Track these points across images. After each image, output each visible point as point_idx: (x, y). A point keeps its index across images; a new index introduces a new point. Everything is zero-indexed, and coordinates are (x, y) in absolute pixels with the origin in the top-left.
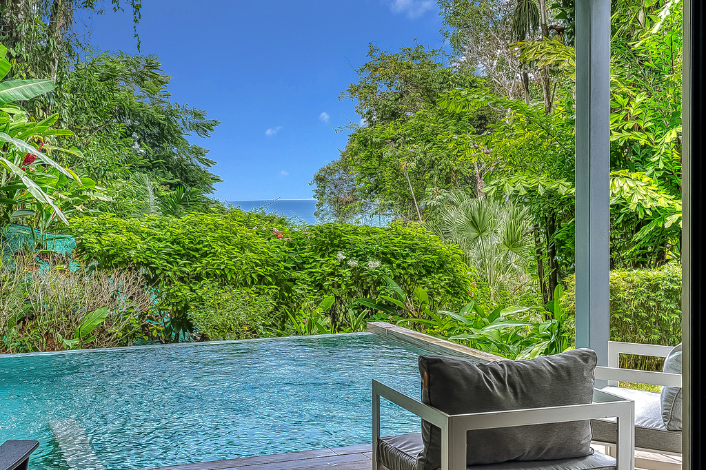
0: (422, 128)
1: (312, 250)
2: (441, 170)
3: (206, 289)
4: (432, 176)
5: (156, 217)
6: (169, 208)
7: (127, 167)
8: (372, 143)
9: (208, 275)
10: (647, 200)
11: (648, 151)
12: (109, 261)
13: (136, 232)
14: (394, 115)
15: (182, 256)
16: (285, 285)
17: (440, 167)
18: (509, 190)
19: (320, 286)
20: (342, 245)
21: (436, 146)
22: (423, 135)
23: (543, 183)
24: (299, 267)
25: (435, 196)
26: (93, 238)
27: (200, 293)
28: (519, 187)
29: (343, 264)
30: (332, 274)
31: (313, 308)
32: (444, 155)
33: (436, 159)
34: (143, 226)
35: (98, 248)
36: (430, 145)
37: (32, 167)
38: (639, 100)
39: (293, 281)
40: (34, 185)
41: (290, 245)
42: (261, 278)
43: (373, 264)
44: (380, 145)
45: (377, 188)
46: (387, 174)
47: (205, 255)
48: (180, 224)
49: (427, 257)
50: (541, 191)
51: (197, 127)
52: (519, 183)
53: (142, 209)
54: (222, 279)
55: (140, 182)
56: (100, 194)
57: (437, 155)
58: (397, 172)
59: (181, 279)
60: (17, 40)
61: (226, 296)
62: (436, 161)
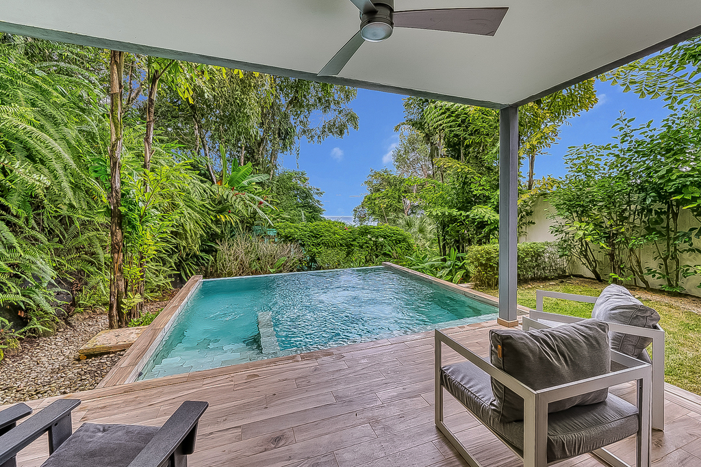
1: (359, 234)
3: (322, 249)
5: (305, 223)
6: (309, 220)
7: (295, 206)
8: (372, 199)
9: (322, 244)
10: (491, 216)
11: (489, 198)
12: (288, 239)
13: (297, 228)
14: (379, 190)
15: (313, 237)
16: (349, 246)
18: (434, 214)
19: (362, 248)
20: (369, 233)
23: (447, 211)
24: (354, 240)
25: (392, 215)
26: (282, 231)
27: (320, 250)
28: (438, 212)
29: (370, 239)
30: (366, 243)
31: (358, 255)
34: (300, 226)
35: (284, 234)
37: (262, 206)
38: (484, 179)
39: (352, 245)
40: (261, 212)
41: (350, 232)
42: (341, 245)
43: (381, 240)
44: (375, 199)
45: (373, 213)
46: (377, 209)
47: (321, 236)
48: (312, 225)
49: (400, 237)
50: (447, 214)
51: (317, 194)
52: (437, 211)
53: (301, 220)
54: (327, 245)
55: (300, 211)
56: (285, 215)
58: (380, 208)
59: (313, 245)
60: (259, 164)
61: (329, 252)
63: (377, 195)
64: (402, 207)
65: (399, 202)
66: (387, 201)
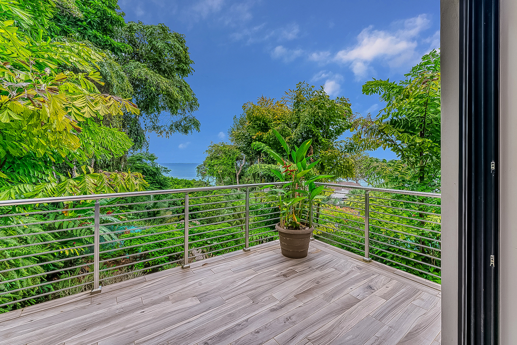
0: (223, 162)
2: (228, 172)
4: (226, 173)
8: (211, 165)
25: (227, 179)
32: (229, 168)
36: (226, 166)
46: (215, 172)
57: (227, 168)
62: (227, 170)
63: (216, 163)
64: (234, 172)
65: (232, 167)
66: (223, 167)
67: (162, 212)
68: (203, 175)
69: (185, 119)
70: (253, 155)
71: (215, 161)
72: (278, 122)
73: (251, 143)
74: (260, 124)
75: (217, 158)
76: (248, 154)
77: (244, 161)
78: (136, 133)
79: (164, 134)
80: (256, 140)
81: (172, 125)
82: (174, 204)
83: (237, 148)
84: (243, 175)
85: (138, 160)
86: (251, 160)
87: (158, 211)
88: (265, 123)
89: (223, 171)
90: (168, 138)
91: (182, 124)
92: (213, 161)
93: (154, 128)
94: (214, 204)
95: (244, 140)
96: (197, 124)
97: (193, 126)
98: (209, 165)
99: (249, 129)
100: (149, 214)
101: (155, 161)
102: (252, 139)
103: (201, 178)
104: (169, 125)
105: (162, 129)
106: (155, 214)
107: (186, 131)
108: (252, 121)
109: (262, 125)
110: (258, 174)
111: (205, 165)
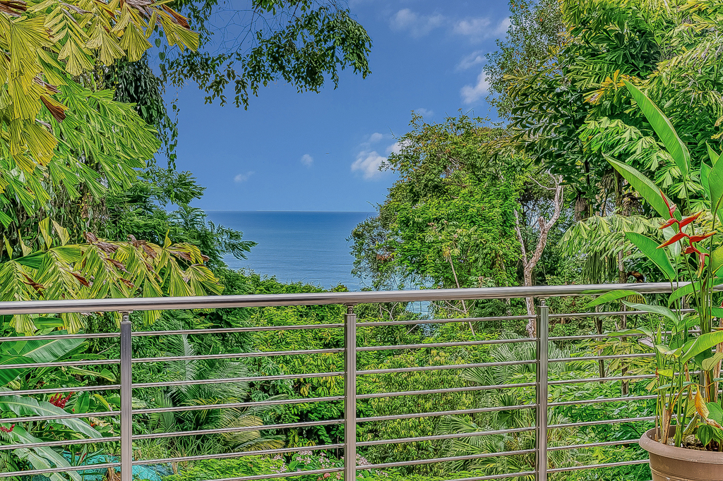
0: (466, 208)
2: (486, 255)
4: (476, 260)
8: (414, 222)
17: (485, 251)
21: (481, 229)
22: (468, 215)
32: (490, 238)
33: (481, 242)
36: (475, 228)
57: (482, 238)
62: (481, 245)
63: (432, 213)
64: (512, 255)
65: (504, 234)
66: (463, 232)
67: (225, 417)
68: (380, 266)
69: (310, 22)
70: (592, 175)
71: (430, 207)
72: (701, 23)
73: (581, 121)
74: (620, 37)
75: (438, 189)
76: (568, 171)
77: (556, 204)
78: (132, 91)
79: (229, 89)
80: (600, 111)
81: (258, 52)
82: (268, 389)
83: (519, 148)
84: (552, 271)
85: (134, 200)
86: (584, 203)
87: (210, 412)
88: (643, 33)
89: (464, 251)
90: (243, 106)
91: (299, 45)
92: (420, 205)
93: (193, 68)
94: (426, 397)
95: (551, 111)
96: (357, 45)
97: (339, 53)
98: (406, 223)
99: (572, 60)
100: (180, 421)
101: (194, 203)
102: (584, 108)
103: (369, 282)
104: (246, 51)
105: (222, 69)
106: (200, 420)
107: (312, 77)
108: (584, 23)
109: (632, 41)
110: (612, 260)
111: (385, 220)
